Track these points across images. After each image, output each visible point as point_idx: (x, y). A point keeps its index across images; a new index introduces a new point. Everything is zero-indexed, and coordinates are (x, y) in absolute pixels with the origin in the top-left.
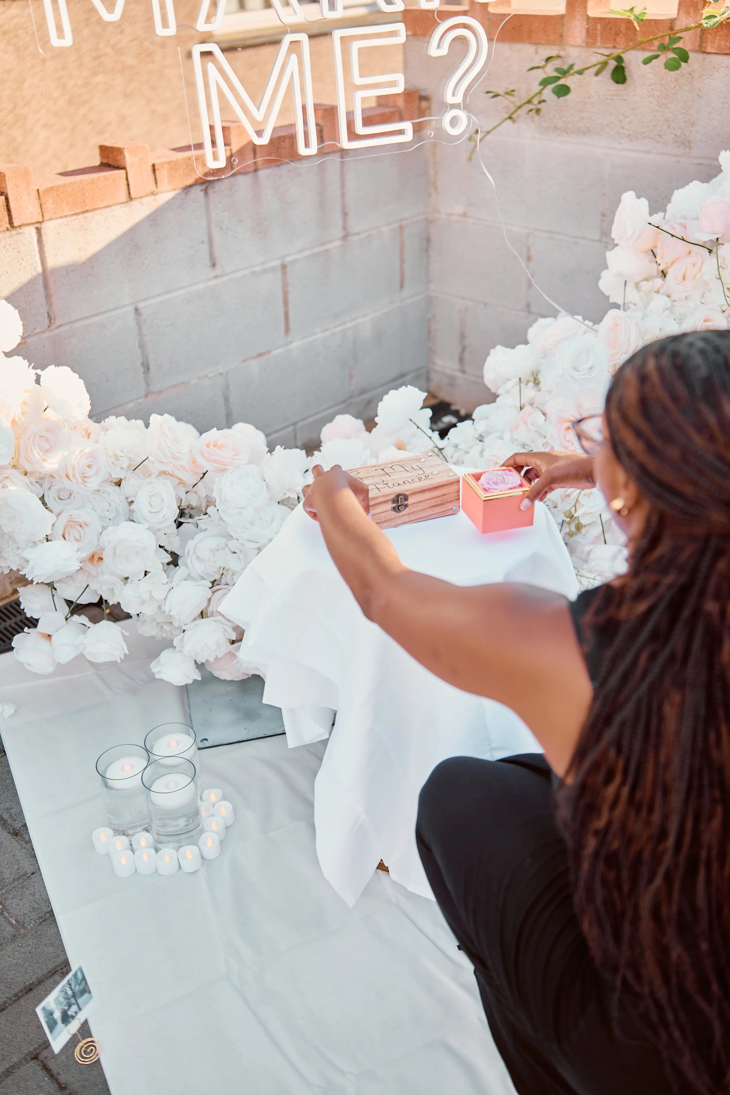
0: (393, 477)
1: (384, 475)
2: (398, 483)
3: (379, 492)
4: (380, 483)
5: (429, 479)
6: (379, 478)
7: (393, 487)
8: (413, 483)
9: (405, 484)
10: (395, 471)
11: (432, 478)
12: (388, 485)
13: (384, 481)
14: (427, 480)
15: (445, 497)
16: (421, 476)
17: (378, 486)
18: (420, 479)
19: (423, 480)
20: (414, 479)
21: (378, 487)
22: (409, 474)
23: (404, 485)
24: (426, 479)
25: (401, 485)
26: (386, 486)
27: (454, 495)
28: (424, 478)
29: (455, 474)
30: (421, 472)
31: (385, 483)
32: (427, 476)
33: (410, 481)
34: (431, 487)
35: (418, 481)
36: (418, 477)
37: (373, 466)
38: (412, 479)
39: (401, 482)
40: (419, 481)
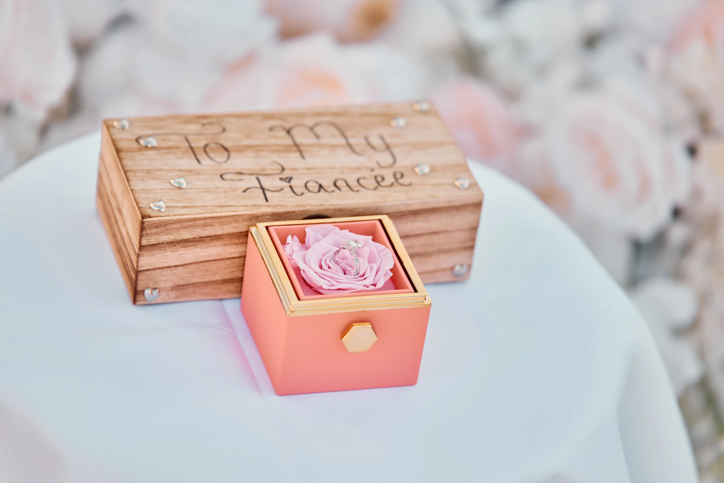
0: (312, 161)
1: (287, 149)
2: (321, 182)
3: (263, 202)
4: (271, 174)
5: (402, 185)
6: (275, 157)
7: (302, 194)
8: (358, 191)
9: (337, 190)
10: (323, 141)
11: (410, 185)
12: (293, 183)
13: (283, 169)
14: (396, 188)
15: (436, 239)
16: (384, 172)
17: (267, 183)
18: (379, 181)
19: (386, 187)
20: (364, 178)
21: (264, 186)
22: (355, 161)
23: (333, 191)
24: (396, 184)
25: (326, 191)
26: (285, 184)
27: (462, 236)
28: (389, 180)
29: (474, 185)
30: (385, 159)
31: (284, 176)
32: (398, 175)
33: (353, 183)
34: (404, 208)
35: (373, 187)
36: (376, 173)
37: (267, 116)
38: (357, 176)
39: (327, 183)
40: (376, 188)
